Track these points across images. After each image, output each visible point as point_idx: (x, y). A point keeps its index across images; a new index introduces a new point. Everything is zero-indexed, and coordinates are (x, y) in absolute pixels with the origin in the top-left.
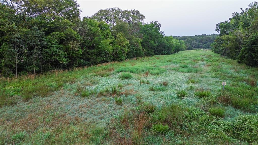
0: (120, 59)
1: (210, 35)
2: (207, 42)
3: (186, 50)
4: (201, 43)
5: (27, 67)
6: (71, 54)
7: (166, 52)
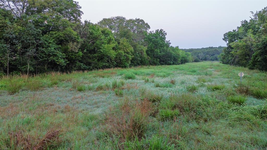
0: (124, 65)
1: (217, 48)
2: (214, 54)
3: (193, 62)
4: (208, 55)
5: (21, 66)
6: (70, 55)
7: (172, 62)
